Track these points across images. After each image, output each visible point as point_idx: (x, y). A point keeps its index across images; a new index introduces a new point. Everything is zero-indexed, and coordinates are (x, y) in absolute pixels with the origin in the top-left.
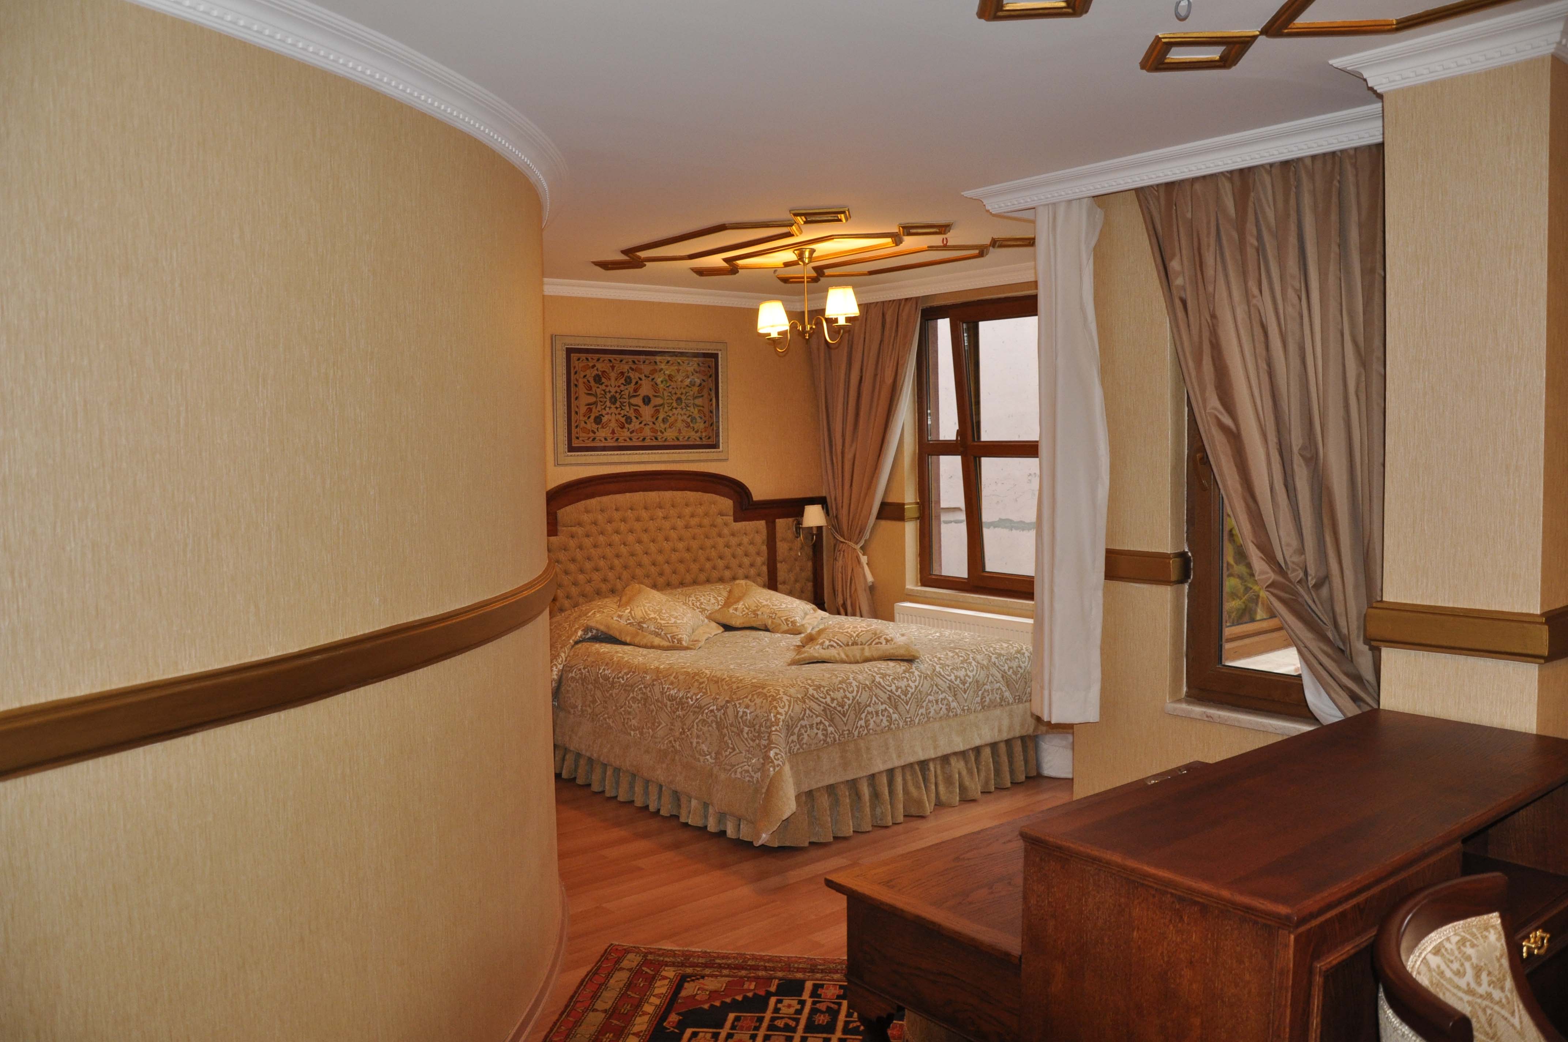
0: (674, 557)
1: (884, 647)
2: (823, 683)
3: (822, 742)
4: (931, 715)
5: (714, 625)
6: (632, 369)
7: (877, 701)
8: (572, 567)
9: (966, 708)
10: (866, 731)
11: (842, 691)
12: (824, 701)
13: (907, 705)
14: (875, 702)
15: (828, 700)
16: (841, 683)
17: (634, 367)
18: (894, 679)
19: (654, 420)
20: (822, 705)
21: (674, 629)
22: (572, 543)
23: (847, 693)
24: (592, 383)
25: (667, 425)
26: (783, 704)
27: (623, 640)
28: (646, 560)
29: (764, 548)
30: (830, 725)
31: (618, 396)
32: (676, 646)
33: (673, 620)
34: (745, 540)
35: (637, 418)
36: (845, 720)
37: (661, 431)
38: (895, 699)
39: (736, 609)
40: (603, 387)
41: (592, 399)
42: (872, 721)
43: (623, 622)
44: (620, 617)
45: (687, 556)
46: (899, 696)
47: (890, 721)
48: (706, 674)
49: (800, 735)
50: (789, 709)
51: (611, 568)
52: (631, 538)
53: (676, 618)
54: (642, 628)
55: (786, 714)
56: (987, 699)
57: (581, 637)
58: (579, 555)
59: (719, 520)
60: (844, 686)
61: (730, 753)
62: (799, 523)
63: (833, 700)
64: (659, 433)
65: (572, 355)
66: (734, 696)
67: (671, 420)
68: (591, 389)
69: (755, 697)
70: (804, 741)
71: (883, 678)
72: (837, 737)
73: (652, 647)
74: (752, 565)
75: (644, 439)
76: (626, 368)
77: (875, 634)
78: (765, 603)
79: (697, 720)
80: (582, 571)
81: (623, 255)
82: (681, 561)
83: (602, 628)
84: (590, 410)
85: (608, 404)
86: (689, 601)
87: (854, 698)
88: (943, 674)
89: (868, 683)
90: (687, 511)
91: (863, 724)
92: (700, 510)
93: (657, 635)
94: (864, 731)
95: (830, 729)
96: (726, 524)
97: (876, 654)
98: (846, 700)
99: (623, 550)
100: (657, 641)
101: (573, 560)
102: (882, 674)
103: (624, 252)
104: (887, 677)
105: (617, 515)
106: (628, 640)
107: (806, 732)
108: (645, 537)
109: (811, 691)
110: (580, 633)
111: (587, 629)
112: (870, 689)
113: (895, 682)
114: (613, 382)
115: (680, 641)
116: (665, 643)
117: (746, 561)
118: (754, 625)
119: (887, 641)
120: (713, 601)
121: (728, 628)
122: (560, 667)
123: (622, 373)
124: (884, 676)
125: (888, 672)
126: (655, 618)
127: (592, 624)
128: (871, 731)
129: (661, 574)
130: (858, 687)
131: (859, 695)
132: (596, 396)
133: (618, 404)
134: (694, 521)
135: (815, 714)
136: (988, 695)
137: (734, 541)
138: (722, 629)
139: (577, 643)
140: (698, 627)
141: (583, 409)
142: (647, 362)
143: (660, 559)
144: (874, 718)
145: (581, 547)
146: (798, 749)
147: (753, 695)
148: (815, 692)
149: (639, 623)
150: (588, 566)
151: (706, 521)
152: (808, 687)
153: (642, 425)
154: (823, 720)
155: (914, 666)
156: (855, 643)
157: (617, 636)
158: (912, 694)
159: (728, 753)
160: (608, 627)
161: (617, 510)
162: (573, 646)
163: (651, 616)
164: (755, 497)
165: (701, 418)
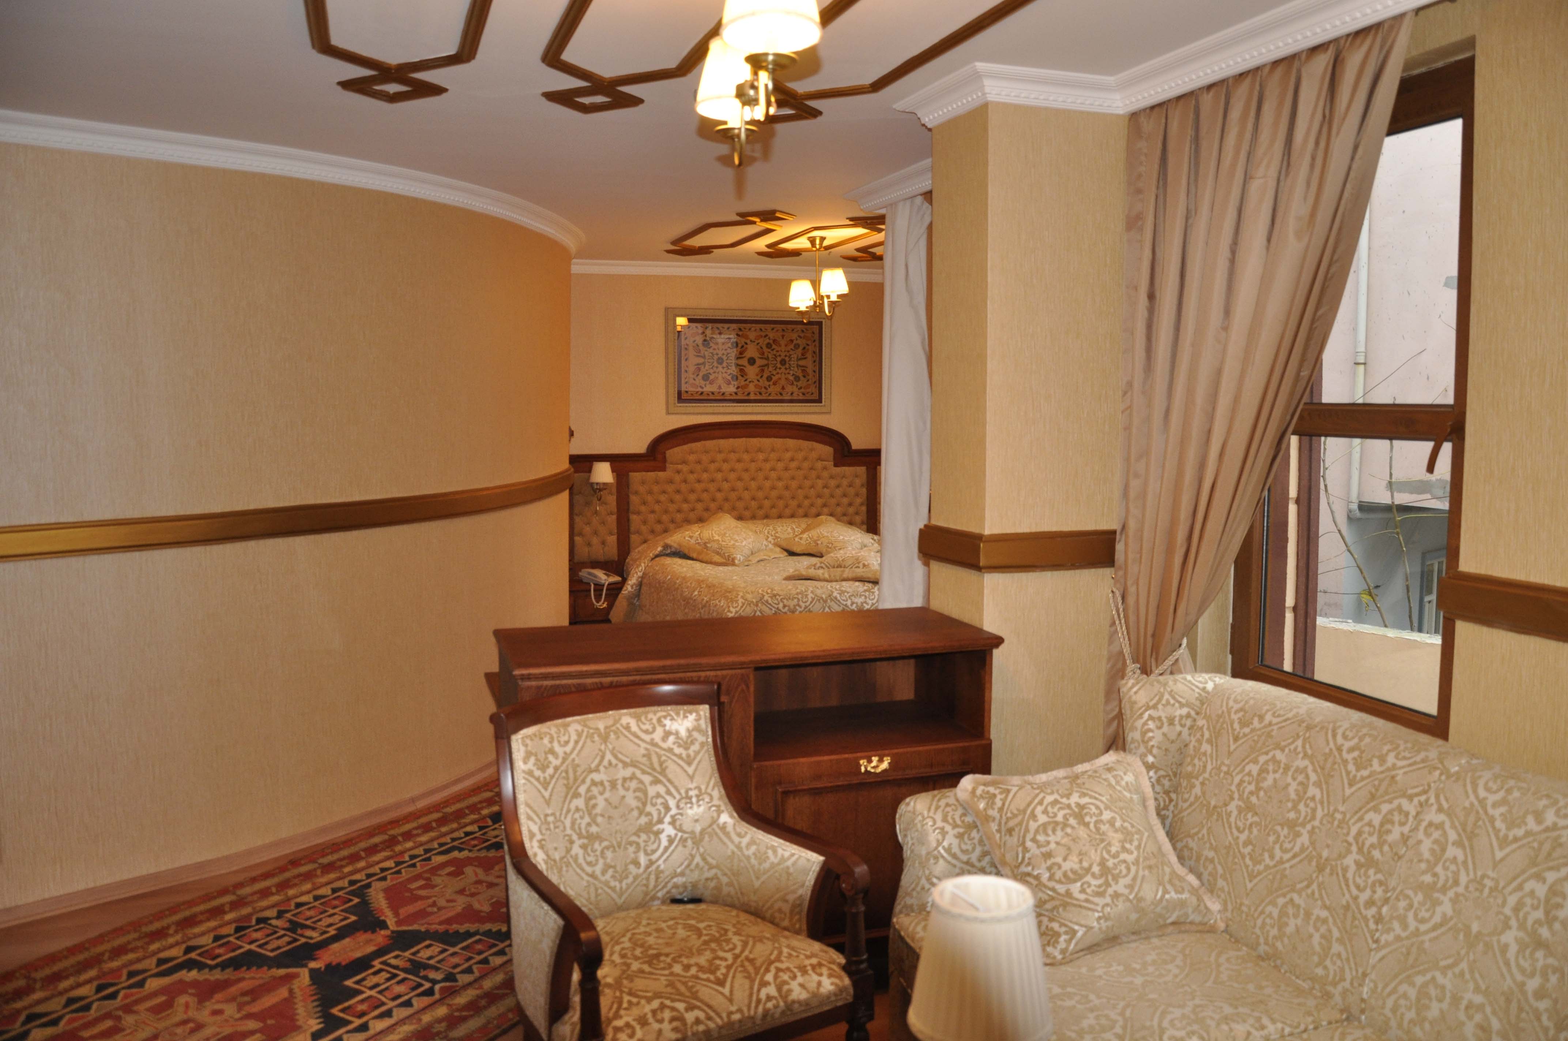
0: (774, 494)
1: (860, 572)
2: (780, 593)
5: (778, 550)
6: (739, 335)
8: (678, 497)
11: (796, 600)
12: (776, 606)
15: (781, 606)
16: (797, 594)
17: (740, 333)
18: (852, 595)
19: (758, 377)
21: (732, 550)
22: (678, 478)
23: (801, 603)
24: (701, 347)
25: (771, 383)
27: (691, 555)
28: (746, 495)
29: (864, 490)
31: (725, 358)
32: (729, 562)
33: (732, 542)
34: (845, 482)
35: (742, 376)
37: (765, 388)
39: (801, 539)
40: (711, 350)
41: (701, 360)
43: (693, 541)
44: (691, 537)
45: (787, 494)
51: (714, 500)
52: (732, 476)
53: (736, 541)
54: (706, 547)
57: (661, 551)
58: (684, 487)
59: (819, 465)
60: (800, 596)
63: (784, 606)
64: (763, 389)
67: (774, 378)
68: (700, 352)
71: (840, 594)
73: (711, 563)
74: (850, 505)
75: (749, 394)
76: (732, 334)
77: (857, 559)
78: (826, 534)
80: (686, 501)
81: (671, 244)
82: (780, 498)
83: (675, 545)
84: (699, 369)
85: (715, 364)
89: (824, 596)
90: (788, 455)
92: (800, 455)
93: (718, 553)
96: (825, 468)
97: (850, 576)
99: (726, 486)
100: (717, 558)
101: (678, 492)
102: (841, 590)
103: (674, 242)
105: (720, 457)
106: (694, 556)
108: (746, 476)
109: (766, 597)
110: (659, 549)
111: (666, 546)
112: (825, 601)
114: (720, 346)
115: (733, 560)
116: (722, 560)
117: (845, 501)
118: (811, 552)
119: (864, 565)
120: (789, 530)
121: (792, 554)
122: (640, 574)
123: (729, 339)
124: (842, 592)
125: (848, 590)
126: (718, 540)
127: (669, 541)
129: (760, 507)
130: (813, 599)
132: (704, 357)
133: (725, 365)
134: (793, 465)
137: (833, 483)
138: (786, 554)
139: (657, 556)
140: (759, 551)
141: (692, 369)
142: (753, 329)
143: (760, 494)
145: (685, 481)
148: (769, 599)
149: (705, 543)
150: (692, 497)
151: (806, 465)
153: (747, 382)
156: (839, 566)
157: (686, 552)
160: (680, 545)
161: (720, 452)
162: (652, 559)
163: (715, 539)
164: (855, 446)
165: (804, 376)
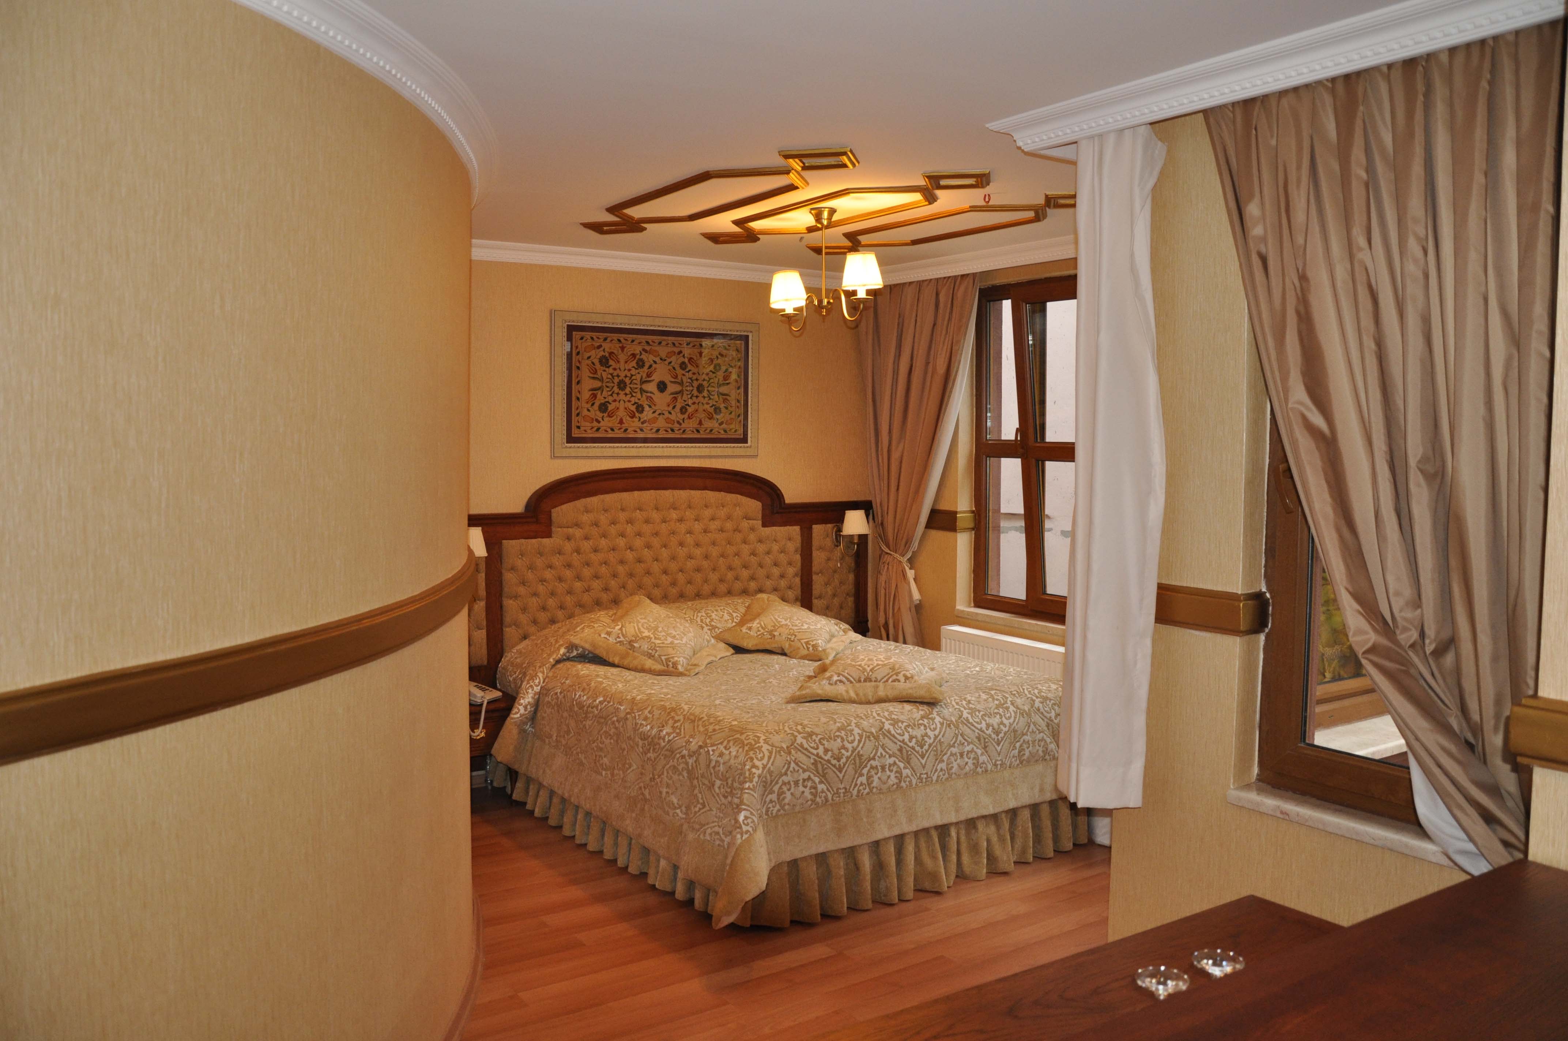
0: (690, 564)
1: (903, 687)
2: (817, 730)
3: (810, 803)
4: (954, 770)
5: (722, 645)
6: (646, 351)
7: (884, 754)
8: (568, 574)
9: (999, 763)
10: (867, 790)
11: (839, 740)
12: (815, 752)
13: (923, 758)
14: (881, 754)
15: (821, 751)
16: (839, 730)
17: (648, 348)
18: (909, 726)
19: (670, 408)
20: (813, 757)
21: (670, 651)
22: (568, 547)
23: (846, 743)
24: (598, 366)
25: (686, 416)
26: (761, 755)
27: (611, 660)
28: (656, 568)
29: (798, 557)
30: (821, 782)
31: (627, 380)
32: (669, 670)
33: (669, 640)
34: (775, 547)
35: (650, 407)
36: (841, 776)
37: (678, 422)
38: (907, 751)
39: (750, 629)
40: (611, 370)
41: (598, 384)
42: (876, 778)
43: (612, 640)
44: (609, 633)
45: (705, 564)
46: (913, 748)
47: (900, 777)
48: (684, 711)
49: (781, 793)
50: (769, 761)
51: (615, 576)
52: (638, 542)
53: (674, 637)
54: (632, 648)
55: (764, 768)
56: (1027, 753)
57: (564, 654)
58: (576, 559)
59: (745, 524)
60: (843, 733)
61: (700, 809)
62: (840, 530)
63: (826, 751)
64: (676, 425)
65: (574, 333)
66: (708, 741)
67: (690, 410)
68: (596, 372)
69: (731, 743)
70: (786, 801)
71: (893, 725)
72: (830, 796)
73: (643, 670)
74: (782, 576)
75: (658, 431)
76: (638, 349)
77: (893, 669)
78: (784, 622)
79: (668, 766)
80: (579, 578)
81: (607, 214)
82: (698, 570)
83: (587, 646)
84: (594, 396)
85: (616, 389)
86: (697, 616)
87: (854, 750)
88: (971, 720)
89: (874, 731)
90: (707, 513)
91: (865, 781)
92: (722, 513)
93: (650, 656)
94: (865, 789)
95: (821, 787)
96: (752, 529)
97: (891, 694)
98: (843, 751)
99: (630, 556)
100: (649, 663)
101: (569, 566)
102: (893, 719)
103: (611, 210)
104: (900, 724)
105: (622, 516)
106: (616, 661)
107: (789, 790)
108: (656, 542)
109: (799, 740)
110: (562, 651)
111: (571, 647)
112: (877, 738)
113: (910, 730)
114: (622, 365)
115: (675, 665)
116: (658, 667)
117: (776, 571)
118: (768, 647)
119: (906, 678)
120: (726, 617)
121: (739, 650)
122: (537, 689)
123: (634, 355)
124: (895, 723)
125: (902, 718)
126: (648, 637)
127: (576, 640)
128: (874, 790)
129: (674, 584)
130: (861, 736)
131: (861, 745)
132: (601, 380)
133: (628, 390)
134: (713, 526)
135: (802, 768)
136: (1028, 748)
137: (761, 548)
138: (732, 651)
139: (558, 662)
140: (701, 649)
141: (586, 395)
142: (664, 343)
143: (673, 566)
144: (879, 774)
145: (578, 551)
146: (779, 811)
147: (729, 741)
148: (804, 742)
149: (630, 642)
150: (587, 572)
151: (729, 525)
152: (796, 734)
153: (656, 415)
154: (812, 776)
155: (936, 710)
156: (868, 679)
157: (604, 655)
158: (930, 745)
159: (697, 809)
160: (593, 645)
161: (623, 510)
162: (554, 666)
163: (644, 635)
164: (788, 499)
165: (726, 408)
